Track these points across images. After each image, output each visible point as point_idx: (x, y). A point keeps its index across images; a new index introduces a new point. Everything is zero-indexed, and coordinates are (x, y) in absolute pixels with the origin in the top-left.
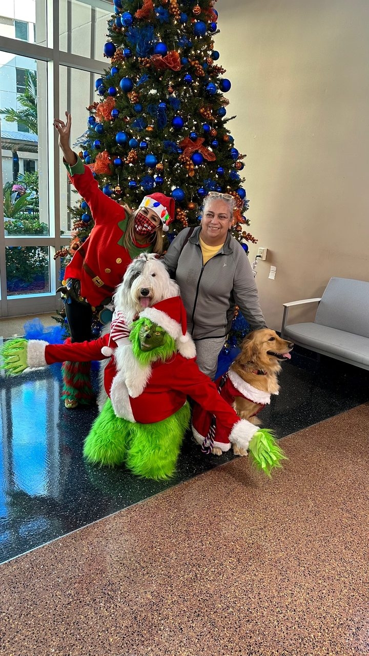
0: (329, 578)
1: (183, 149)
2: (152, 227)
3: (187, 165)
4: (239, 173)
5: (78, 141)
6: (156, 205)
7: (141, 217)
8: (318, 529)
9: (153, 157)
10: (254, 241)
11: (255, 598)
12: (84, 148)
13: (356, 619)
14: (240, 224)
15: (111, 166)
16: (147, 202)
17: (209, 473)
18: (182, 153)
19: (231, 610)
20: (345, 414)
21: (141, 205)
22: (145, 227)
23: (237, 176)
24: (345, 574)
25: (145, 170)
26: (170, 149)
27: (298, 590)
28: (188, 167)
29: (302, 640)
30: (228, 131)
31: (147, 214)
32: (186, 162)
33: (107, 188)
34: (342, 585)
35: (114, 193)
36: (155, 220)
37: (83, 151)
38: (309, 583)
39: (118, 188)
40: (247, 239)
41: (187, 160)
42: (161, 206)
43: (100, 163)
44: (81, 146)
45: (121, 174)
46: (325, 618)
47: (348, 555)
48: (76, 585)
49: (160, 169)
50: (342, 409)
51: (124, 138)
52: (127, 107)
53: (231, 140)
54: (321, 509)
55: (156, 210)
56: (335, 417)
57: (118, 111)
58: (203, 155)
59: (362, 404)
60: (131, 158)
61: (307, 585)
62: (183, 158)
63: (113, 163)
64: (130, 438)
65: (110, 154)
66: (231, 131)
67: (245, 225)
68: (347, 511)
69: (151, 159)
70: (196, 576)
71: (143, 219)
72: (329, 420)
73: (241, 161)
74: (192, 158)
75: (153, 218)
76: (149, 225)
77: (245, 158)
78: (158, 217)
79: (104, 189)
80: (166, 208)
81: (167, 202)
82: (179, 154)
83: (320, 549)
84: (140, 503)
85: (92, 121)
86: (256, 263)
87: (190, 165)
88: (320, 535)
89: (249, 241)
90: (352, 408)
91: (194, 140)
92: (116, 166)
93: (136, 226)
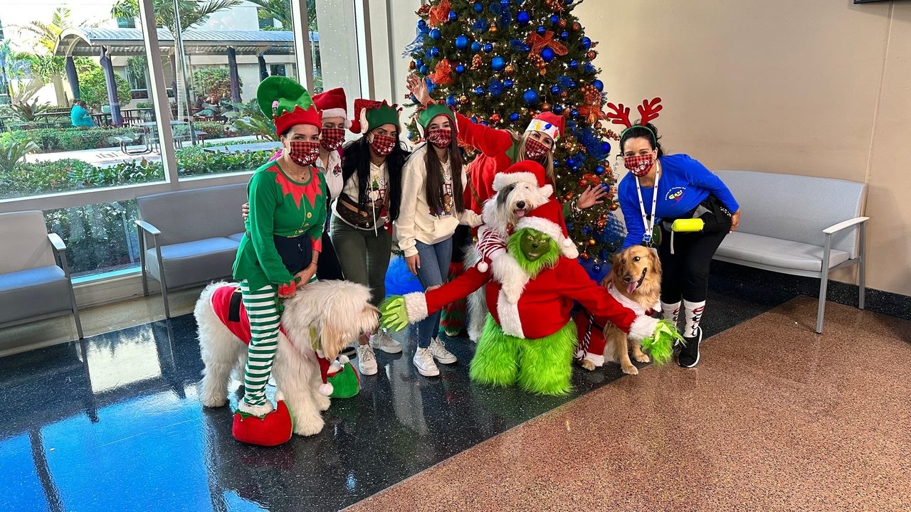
0: (753, 462)
1: (530, 46)
2: (545, 150)
3: (537, 62)
4: (593, 63)
5: (407, 49)
6: (548, 127)
7: (532, 143)
8: (734, 426)
9: (500, 59)
10: (616, 137)
11: (682, 480)
12: (415, 56)
13: (786, 491)
14: (599, 121)
15: (454, 74)
16: (537, 125)
17: (607, 386)
18: (530, 51)
19: (661, 489)
20: (747, 323)
21: (529, 129)
22: (539, 153)
23: (591, 68)
24: (769, 458)
25: (490, 75)
26: (518, 48)
27: (724, 472)
28: (538, 65)
29: (735, 507)
30: (576, 18)
31: (539, 138)
32: (536, 60)
33: (450, 98)
34: (768, 467)
35: (459, 103)
36: (548, 142)
37: (415, 61)
38: (734, 466)
39: (463, 98)
40: (608, 137)
41: (537, 58)
42: (553, 126)
43: (441, 73)
44: (412, 55)
45: (466, 81)
46: (754, 491)
47: (770, 444)
48: (507, 479)
49: (510, 72)
50: (743, 319)
51: (464, 42)
52: (466, 8)
53: (581, 30)
54: (735, 409)
55: (547, 131)
56: (736, 327)
57: (456, 13)
58: (554, 50)
59: (765, 311)
60: (476, 64)
61: (731, 468)
62: (532, 56)
63: (454, 70)
64: (520, 355)
65: (451, 61)
66: (579, 17)
67: (605, 121)
68: (763, 409)
69: (498, 62)
70: (620, 467)
71: (535, 144)
72: (730, 330)
73: (593, 49)
74: (541, 55)
75: (546, 140)
76: (543, 149)
77: (597, 46)
78: (551, 139)
79: (447, 100)
80: (557, 128)
81: (559, 121)
82: (527, 52)
83: (740, 441)
84: (544, 414)
85: (422, 25)
86: (617, 164)
87: (540, 62)
88: (738, 430)
89: (611, 138)
90: (754, 316)
91: (542, 34)
92: (459, 74)
93: (528, 153)
